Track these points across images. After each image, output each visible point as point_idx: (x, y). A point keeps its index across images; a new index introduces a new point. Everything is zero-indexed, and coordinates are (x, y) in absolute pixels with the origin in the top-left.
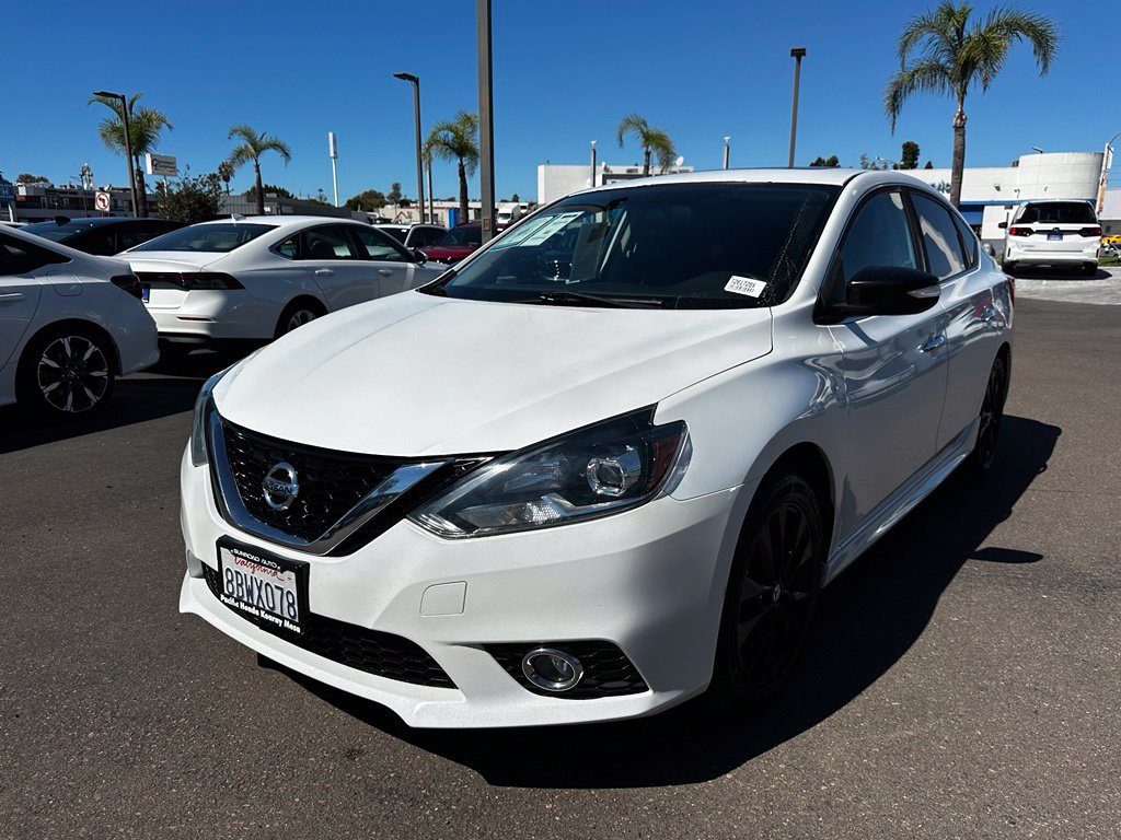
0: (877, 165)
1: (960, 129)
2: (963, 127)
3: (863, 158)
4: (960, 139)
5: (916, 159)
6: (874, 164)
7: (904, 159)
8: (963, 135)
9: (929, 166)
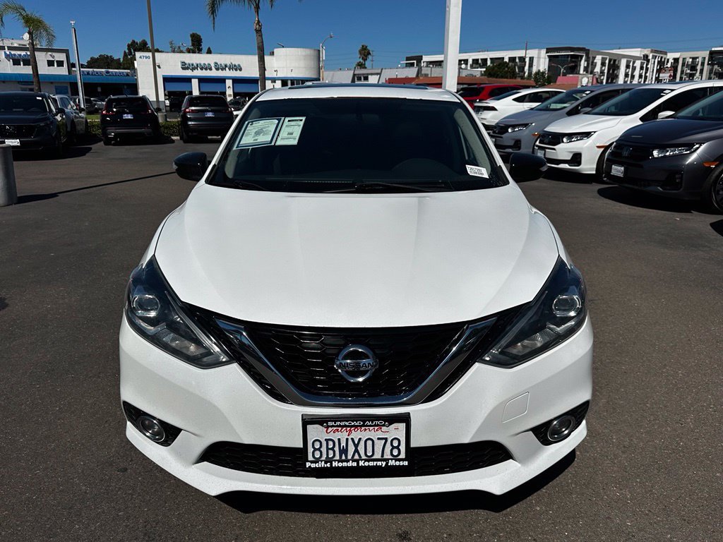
0: (181, 49)
1: (259, 31)
2: (260, 31)
3: (171, 43)
4: (260, 38)
5: (201, 45)
6: (179, 47)
7: (193, 45)
8: (261, 36)
9: (209, 52)
